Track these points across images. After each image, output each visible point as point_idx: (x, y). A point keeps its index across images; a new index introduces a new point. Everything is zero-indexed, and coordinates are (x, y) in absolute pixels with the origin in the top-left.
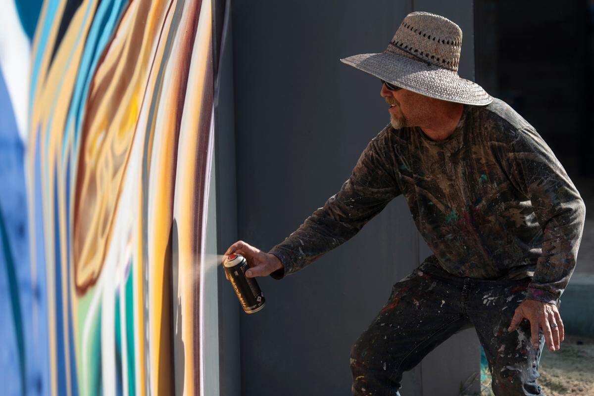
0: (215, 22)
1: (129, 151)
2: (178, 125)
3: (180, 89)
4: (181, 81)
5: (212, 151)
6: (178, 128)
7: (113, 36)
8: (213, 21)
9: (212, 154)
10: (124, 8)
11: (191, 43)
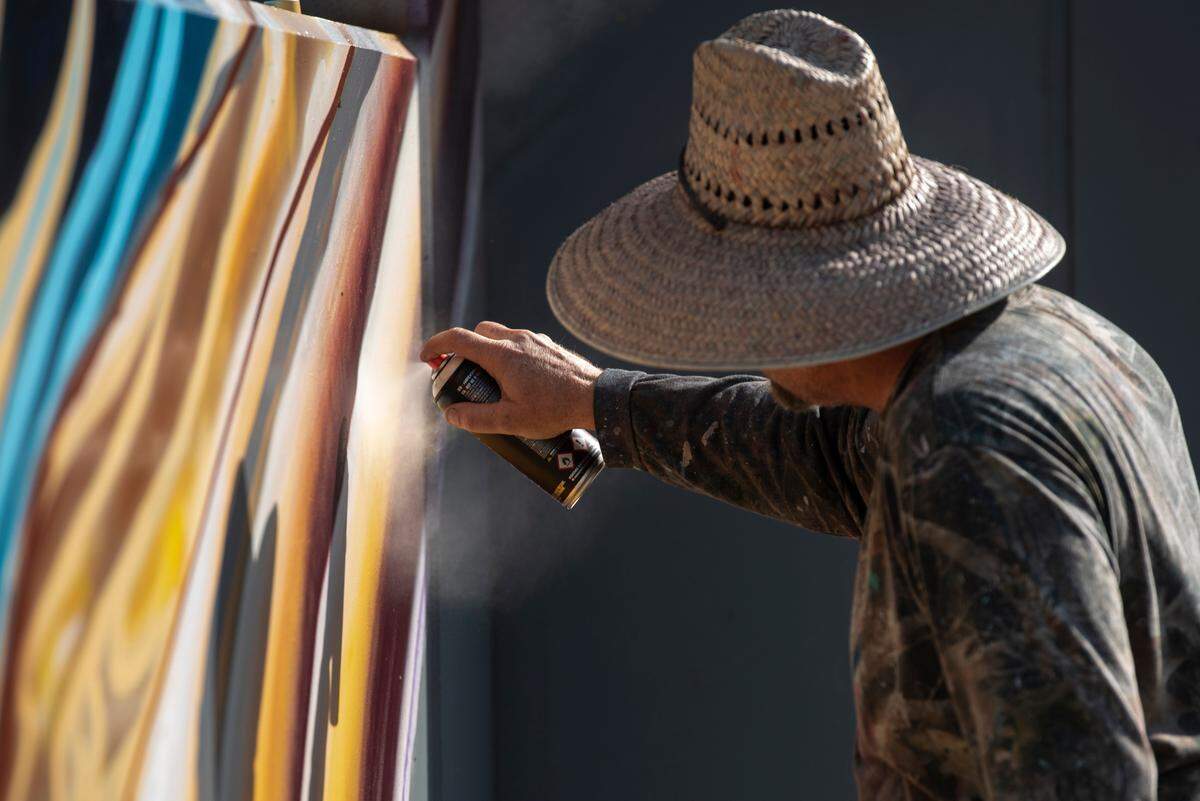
0: (430, 262)
1: (155, 681)
2: (312, 595)
3: (319, 479)
4: (323, 451)
5: (418, 679)
6: (312, 605)
7: (112, 309)
8: (424, 258)
9: (417, 687)
10: (148, 216)
11: (354, 331)
